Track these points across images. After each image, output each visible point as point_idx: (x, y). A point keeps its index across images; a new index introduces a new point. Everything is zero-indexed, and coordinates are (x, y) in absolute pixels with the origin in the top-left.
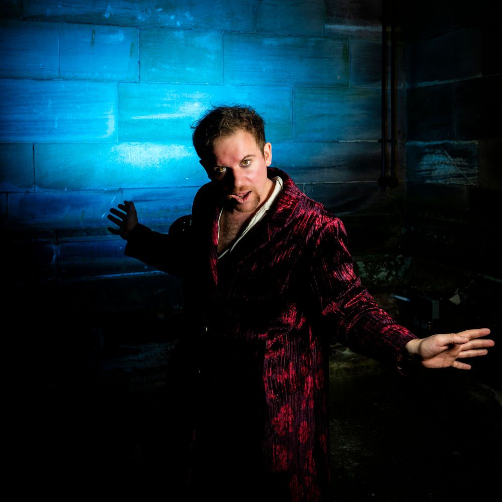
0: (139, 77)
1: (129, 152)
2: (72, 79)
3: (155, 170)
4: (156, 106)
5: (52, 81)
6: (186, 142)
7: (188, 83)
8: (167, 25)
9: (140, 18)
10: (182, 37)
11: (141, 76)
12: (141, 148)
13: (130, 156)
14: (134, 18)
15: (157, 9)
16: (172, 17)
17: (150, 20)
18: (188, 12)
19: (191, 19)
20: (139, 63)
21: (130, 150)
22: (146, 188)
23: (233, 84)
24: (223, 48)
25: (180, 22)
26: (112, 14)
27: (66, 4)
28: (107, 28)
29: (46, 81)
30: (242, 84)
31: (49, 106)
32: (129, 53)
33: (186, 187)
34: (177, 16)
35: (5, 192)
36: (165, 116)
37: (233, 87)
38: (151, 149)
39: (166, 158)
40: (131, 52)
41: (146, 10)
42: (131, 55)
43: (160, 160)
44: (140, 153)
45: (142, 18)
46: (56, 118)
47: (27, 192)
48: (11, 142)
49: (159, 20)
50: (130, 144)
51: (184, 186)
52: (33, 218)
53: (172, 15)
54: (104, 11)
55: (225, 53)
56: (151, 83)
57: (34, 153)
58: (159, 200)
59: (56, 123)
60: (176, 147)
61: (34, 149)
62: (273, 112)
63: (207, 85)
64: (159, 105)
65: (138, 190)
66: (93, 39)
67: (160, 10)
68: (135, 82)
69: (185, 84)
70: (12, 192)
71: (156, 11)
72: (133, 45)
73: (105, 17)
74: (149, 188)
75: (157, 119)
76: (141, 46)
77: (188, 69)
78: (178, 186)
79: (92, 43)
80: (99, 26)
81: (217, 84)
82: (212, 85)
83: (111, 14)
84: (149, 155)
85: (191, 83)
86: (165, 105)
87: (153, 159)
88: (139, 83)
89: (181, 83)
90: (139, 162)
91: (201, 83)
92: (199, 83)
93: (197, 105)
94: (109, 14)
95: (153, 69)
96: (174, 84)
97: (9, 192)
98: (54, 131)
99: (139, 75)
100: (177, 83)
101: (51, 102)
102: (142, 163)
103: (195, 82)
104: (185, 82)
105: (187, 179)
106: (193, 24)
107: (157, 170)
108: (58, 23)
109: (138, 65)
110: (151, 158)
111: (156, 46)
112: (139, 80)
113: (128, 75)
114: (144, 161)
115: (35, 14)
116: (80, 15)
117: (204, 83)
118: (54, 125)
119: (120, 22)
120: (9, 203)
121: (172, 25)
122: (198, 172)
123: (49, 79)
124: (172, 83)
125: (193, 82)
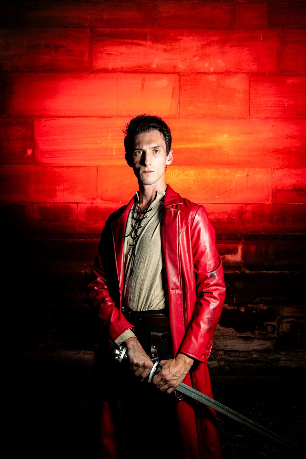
0: (179, 114)
1: (170, 174)
2: (127, 117)
3: (190, 189)
4: (192, 137)
5: (111, 119)
6: (216, 167)
7: (219, 118)
8: (202, 70)
10: (215, 80)
11: (180, 113)
12: (179, 172)
13: (170, 178)
14: (174, 67)
15: (194, 59)
16: (207, 64)
17: (189, 68)
18: (220, 59)
19: (223, 64)
20: (179, 102)
21: (170, 172)
23: (258, 118)
24: (250, 88)
25: (213, 68)
26: (159, 64)
27: (123, 59)
28: (154, 76)
29: (108, 119)
30: (266, 117)
31: (109, 138)
32: (171, 95)
33: (215, 203)
34: (210, 63)
35: (77, 203)
36: (199, 145)
37: (258, 120)
38: (187, 172)
39: (200, 180)
40: (173, 94)
41: (185, 60)
42: (173, 97)
43: (194, 180)
44: (179, 175)
45: (182, 66)
46: (114, 147)
47: (92, 203)
48: (82, 165)
49: (196, 67)
50: (170, 168)
51: (214, 203)
52: (96, 224)
53: (206, 62)
54: (152, 63)
55: (251, 92)
56: (189, 118)
57: (97, 174)
59: (114, 151)
60: (208, 171)
61: (97, 171)
62: (294, 141)
63: (235, 119)
64: (193, 136)
66: (143, 85)
67: (197, 59)
68: (176, 118)
69: (217, 119)
70: (82, 203)
71: (193, 60)
72: (174, 88)
73: (152, 67)
75: (192, 148)
76: (180, 88)
77: (219, 106)
78: (209, 202)
79: (143, 88)
80: (148, 75)
81: (244, 118)
82: (239, 119)
83: (157, 65)
84: (186, 177)
85: (222, 118)
86: (199, 136)
87: (189, 180)
88: (179, 119)
89: (213, 118)
90: (177, 183)
91: (230, 117)
92: (228, 117)
93: (226, 136)
94: (156, 65)
95: (191, 107)
96: (207, 119)
97: (79, 203)
98: (112, 157)
99: (179, 112)
100: (210, 118)
101: (110, 135)
102: (180, 183)
103: (225, 117)
104: (217, 117)
105: (217, 197)
106: (224, 69)
107: (192, 189)
108: (117, 74)
109: (178, 104)
110: (187, 179)
111: (193, 88)
112: (179, 116)
113: (170, 113)
114: (182, 182)
115: (101, 68)
116: (134, 67)
117: (233, 117)
118: (112, 152)
119: (164, 70)
120: (79, 211)
121: (207, 71)
122: (225, 192)
123: (110, 117)
124: (206, 118)
125: (223, 117)
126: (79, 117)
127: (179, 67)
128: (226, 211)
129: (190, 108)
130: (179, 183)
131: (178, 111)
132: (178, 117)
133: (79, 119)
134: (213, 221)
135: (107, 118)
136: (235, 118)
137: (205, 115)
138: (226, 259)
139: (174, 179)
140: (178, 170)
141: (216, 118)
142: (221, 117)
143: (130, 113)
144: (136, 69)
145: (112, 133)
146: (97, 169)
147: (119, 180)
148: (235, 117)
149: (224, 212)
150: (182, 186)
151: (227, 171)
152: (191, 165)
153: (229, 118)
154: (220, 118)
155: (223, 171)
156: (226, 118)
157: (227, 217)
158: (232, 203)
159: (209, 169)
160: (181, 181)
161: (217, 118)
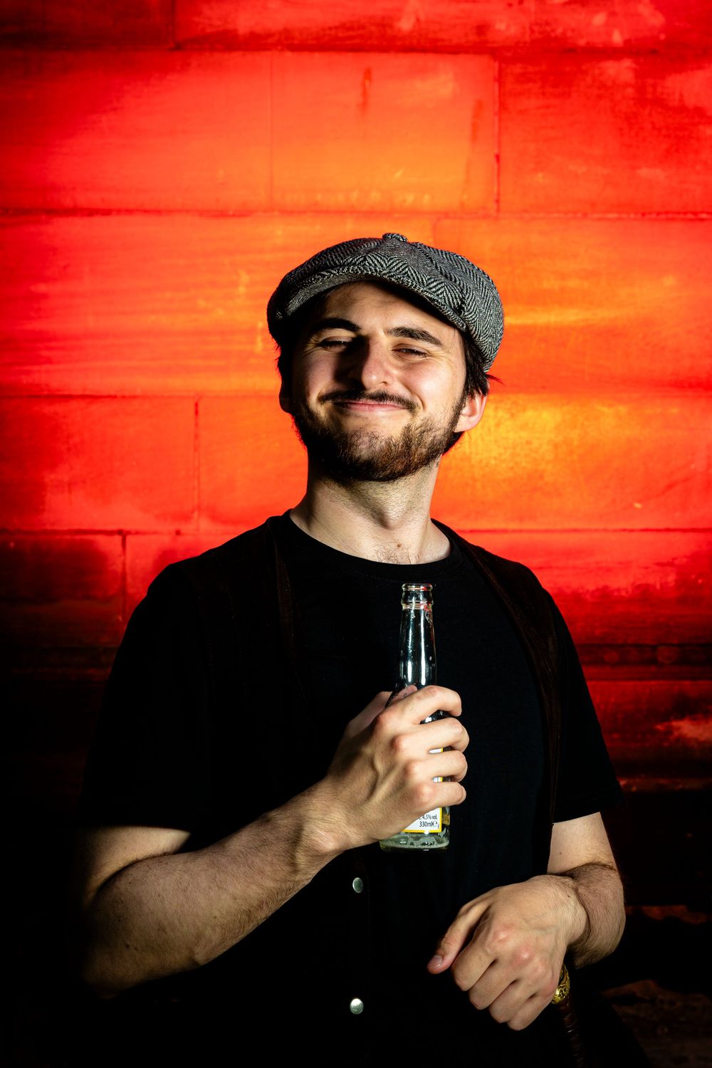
0: (498, 201)
3: (541, 477)
4: (546, 285)
5: (248, 219)
7: (643, 214)
8: (582, 42)
9: (501, 26)
10: (628, 76)
11: (503, 198)
12: (502, 414)
14: (482, 29)
16: (599, 19)
17: (532, 31)
19: (657, 20)
20: (498, 157)
22: (514, 531)
25: (622, 33)
26: (422, 17)
28: (404, 61)
31: (242, 290)
32: (468, 131)
33: (632, 531)
34: (612, 14)
35: (120, 532)
38: (530, 414)
39: (576, 443)
40: (475, 128)
41: (520, 2)
42: (474, 137)
43: (556, 446)
44: (498, 425)
45: (508, 26)
46: (260, 326)
47: (178, 533)
48: (138, 392)
49: (560, 30)
51: (627, 526)
53: (596, 12)
54: (399, 13)
56: (534, 218)
57: (197, 425)
58: (550, 567)
59: (259, 338)
60: (605, 409)
61: (196, 412)
63: (702, 220)
64: (551, 283)
65: (488, 536)
66: (365, 94)
68: (486, 217)
69: (636, 219)
70: (137, 533)
71: (550, 2)
72: (479, 106)
73: (400, 30)
74: (521, 531)
75: (547, 328)
76: (503, 106)
77: (644, 172)
78: (610, 526)
79: (364, 105)
80: (384, 56)
83: (418, 20)
84: (524, 434)
85: (654, 216)
86: (572, 283)
87: (535, 444)
88: (496, 219)
89: (624, 216)
90: (494, 454)
91: (685, 213)
92: (679, 213)
93: (669, 281)
94: (413, 20)
95: (540, 175)
96: (600, 219)
97: (129, 533)
98: (253, 361)
99: (499, 194)
100: (611, 216)
101: (245, 278)
102: (503, 457)
103: (667, 213)
104: (636, 213)
105: (638, 506)
106: (662, 37)
107: (547, 479)
108: (269, 53)
109: (496, 166)
110: (528, 443)
111: (548, 107)
112: (498, 210)
113: (465, 197)
114: (509, 451)
115: (209, 30)
116: (330, 28)
117: (695, 213)
118: (253, 342)
119: (442, 40)
120: (128, 562)
121: (599, 41)
122: (670, 487)
123: (243, 213)
124: (596, 216)
125: (658, 214)
126: (129, 212)
127: (499, 31)
128: (674, 559)
129: (540, 178)
130: (500, 454)
131: (495, 189)
132: (493, 212)
133: (128, 218)
134: (623, 594)
135: (234, 216)
136: (704, 216)
137: (593, 205)
138: (676, 733)
139: (479, 442)
140: (496, 409)
141: (632, 216)
142: (650, 213)
143: (319, 197)
144: (340, 34)
145: (249, 272)
146: (196, 405)
147: (277, 445)
148: (702, 212)
149: (665, 561)
150: (512, 468)
151: (674, 411)
152: (544, 387)
153: (681, 216)
154: (648, 216)
155: (659, 410)
156: (670, 216)
157: (676, 581)
158: (695, 526)
159: (610, 406)
160: (506, 448)
161: (639, 216)
